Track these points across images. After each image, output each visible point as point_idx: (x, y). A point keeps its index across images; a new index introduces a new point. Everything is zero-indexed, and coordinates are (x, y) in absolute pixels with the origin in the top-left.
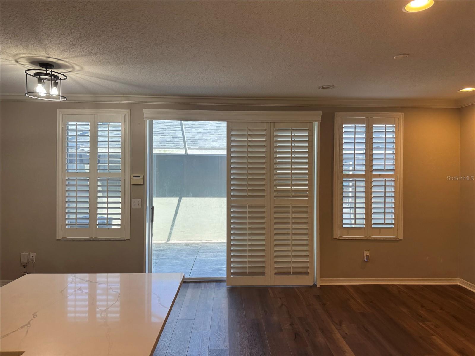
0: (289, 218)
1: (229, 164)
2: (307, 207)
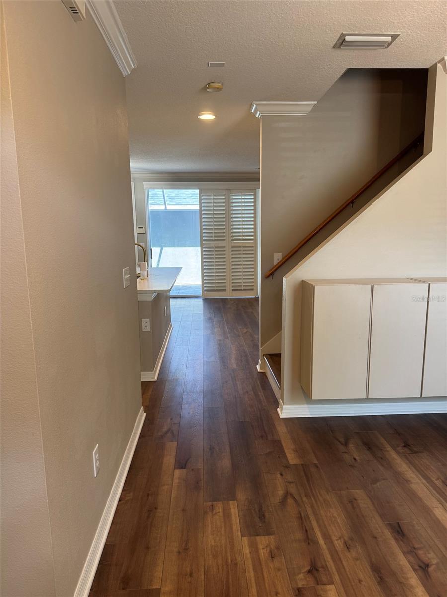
0: (241, 254)
1: (201, 215)
2: (253, 247)
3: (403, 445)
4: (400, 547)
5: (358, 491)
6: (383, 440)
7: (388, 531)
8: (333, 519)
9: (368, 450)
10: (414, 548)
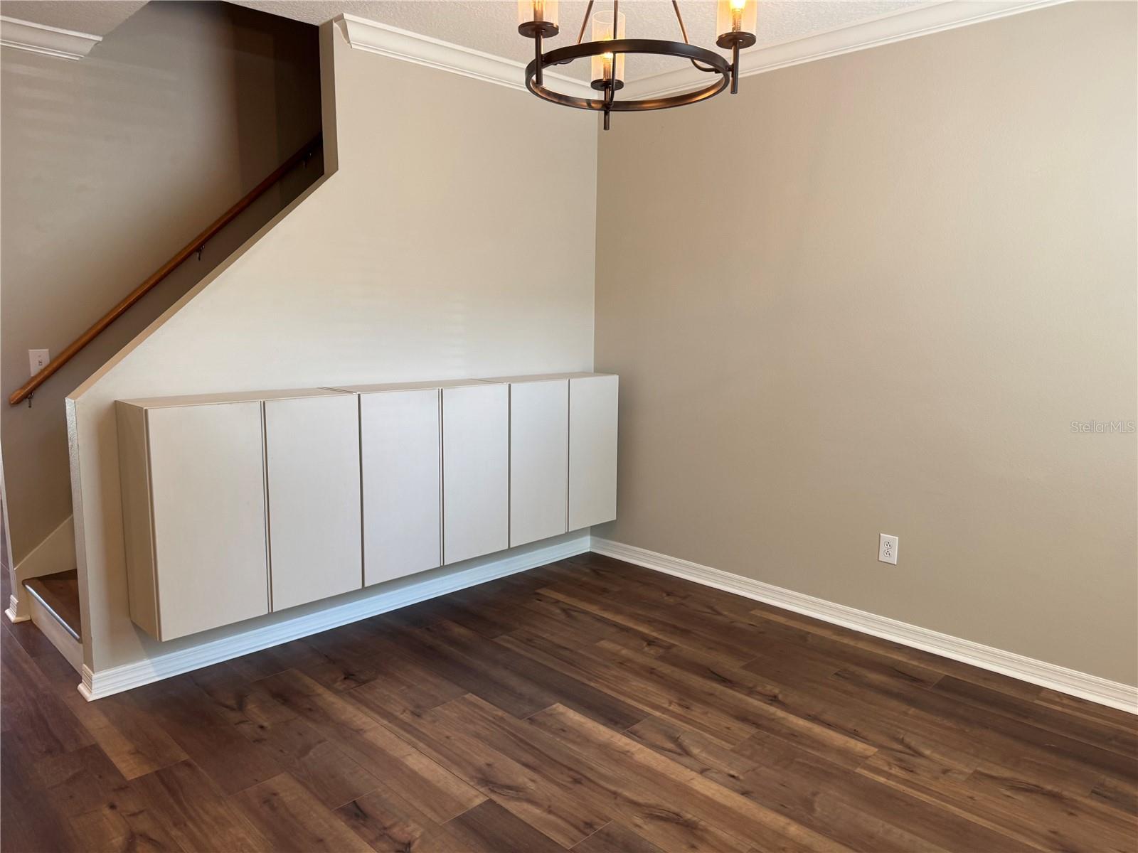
3: (343, 677)
4: (364, 837)
5: (277, 779)
6: (308, 680)
7: (339, 820)
8: (239, 844)
9: (283, 704)
10: (385, 828)
